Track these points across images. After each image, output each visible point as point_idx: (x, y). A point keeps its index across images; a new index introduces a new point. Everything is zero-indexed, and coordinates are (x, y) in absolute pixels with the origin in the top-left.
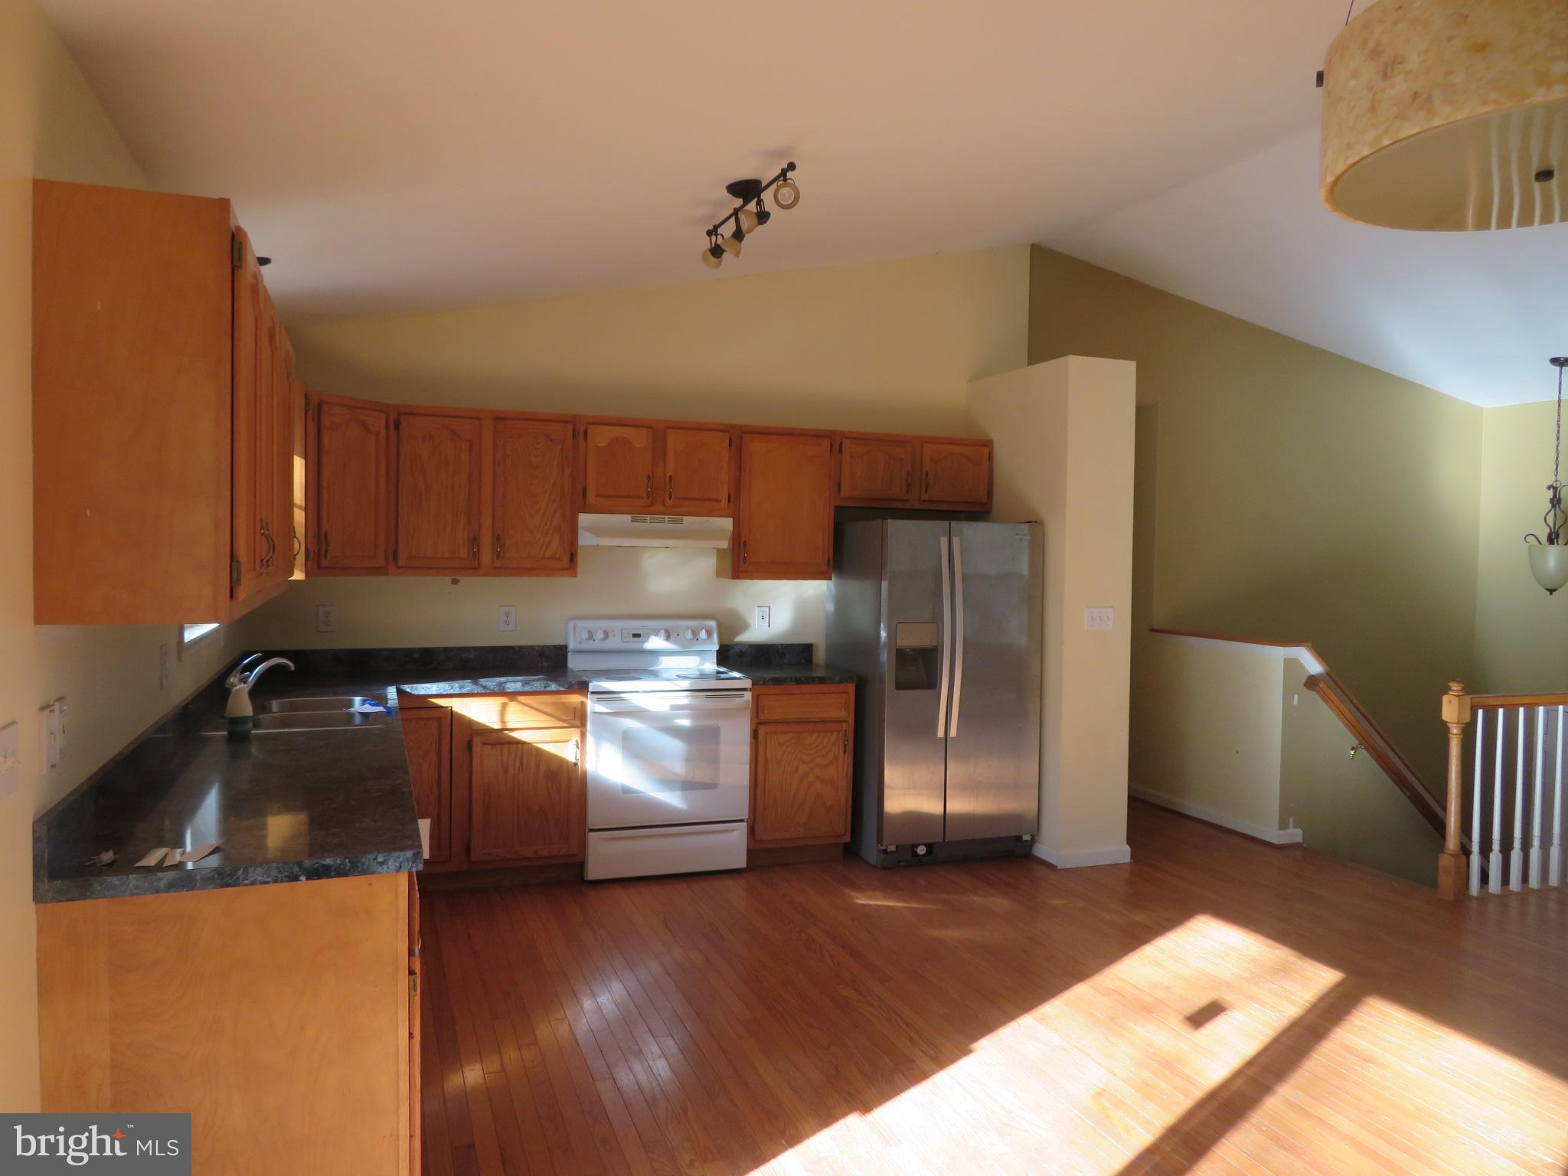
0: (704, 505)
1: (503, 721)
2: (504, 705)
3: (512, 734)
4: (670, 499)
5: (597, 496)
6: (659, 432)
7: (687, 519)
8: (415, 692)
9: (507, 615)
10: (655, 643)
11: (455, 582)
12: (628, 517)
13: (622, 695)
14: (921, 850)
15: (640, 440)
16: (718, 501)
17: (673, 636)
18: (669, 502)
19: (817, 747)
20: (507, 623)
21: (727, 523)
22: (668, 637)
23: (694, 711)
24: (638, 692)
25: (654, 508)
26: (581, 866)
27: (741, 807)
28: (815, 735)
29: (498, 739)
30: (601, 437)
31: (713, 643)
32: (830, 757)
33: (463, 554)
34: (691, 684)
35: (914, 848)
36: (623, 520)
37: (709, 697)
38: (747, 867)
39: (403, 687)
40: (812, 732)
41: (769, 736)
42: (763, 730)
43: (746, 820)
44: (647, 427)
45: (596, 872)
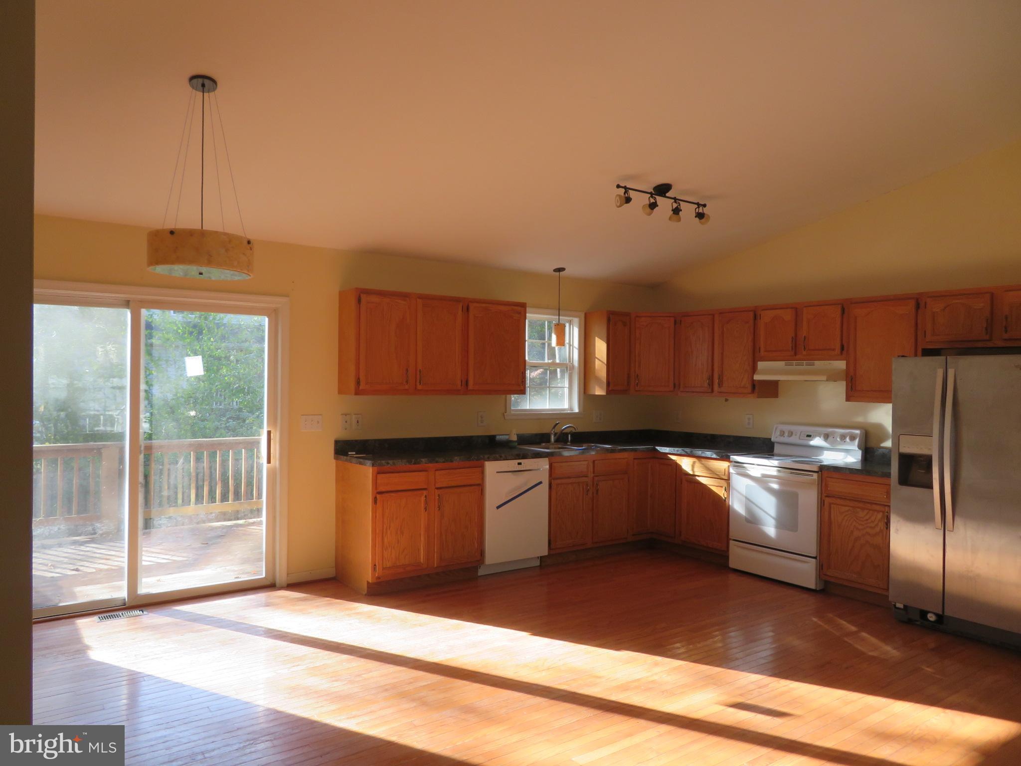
0: (825, 353)
1: (693, 470)
2: (694, 463)
3: (697, 478)
4: (805, 350)
5: (766, 351)
6: (797, 310)
7: (816, 362)
8: (661, 451)
9: (749, 419)
10: (817, 441)
11: (726, 400)
12: (783, 363)
13: (745, 465)
14: (932, 617)
15: (788, 316)
16: (834, 350)
17: (830, 438)
18: (804, 353)
19: (867, 520)
20: (749, 423)
21: (841, 365)
22: (826, 437)
24: (753, 464)
25: (797, 357)
26: (727, 557)
27: (812, 548)
28: (866, 511)
29: (691, 480)
30: (766, 316)
31: (854, 445)
32: (878, 529)
33: (706, 385)
34: (779, 463)
35: (923, 614)
36: (780, 364)
37: (791, 473)
38: (818, 589)
39: (658, 448)
40: (863, 509)
41: (832, 506)
42: (827, 500)
43: (815, 558)
44: (792, 308)
45: (733, 564)
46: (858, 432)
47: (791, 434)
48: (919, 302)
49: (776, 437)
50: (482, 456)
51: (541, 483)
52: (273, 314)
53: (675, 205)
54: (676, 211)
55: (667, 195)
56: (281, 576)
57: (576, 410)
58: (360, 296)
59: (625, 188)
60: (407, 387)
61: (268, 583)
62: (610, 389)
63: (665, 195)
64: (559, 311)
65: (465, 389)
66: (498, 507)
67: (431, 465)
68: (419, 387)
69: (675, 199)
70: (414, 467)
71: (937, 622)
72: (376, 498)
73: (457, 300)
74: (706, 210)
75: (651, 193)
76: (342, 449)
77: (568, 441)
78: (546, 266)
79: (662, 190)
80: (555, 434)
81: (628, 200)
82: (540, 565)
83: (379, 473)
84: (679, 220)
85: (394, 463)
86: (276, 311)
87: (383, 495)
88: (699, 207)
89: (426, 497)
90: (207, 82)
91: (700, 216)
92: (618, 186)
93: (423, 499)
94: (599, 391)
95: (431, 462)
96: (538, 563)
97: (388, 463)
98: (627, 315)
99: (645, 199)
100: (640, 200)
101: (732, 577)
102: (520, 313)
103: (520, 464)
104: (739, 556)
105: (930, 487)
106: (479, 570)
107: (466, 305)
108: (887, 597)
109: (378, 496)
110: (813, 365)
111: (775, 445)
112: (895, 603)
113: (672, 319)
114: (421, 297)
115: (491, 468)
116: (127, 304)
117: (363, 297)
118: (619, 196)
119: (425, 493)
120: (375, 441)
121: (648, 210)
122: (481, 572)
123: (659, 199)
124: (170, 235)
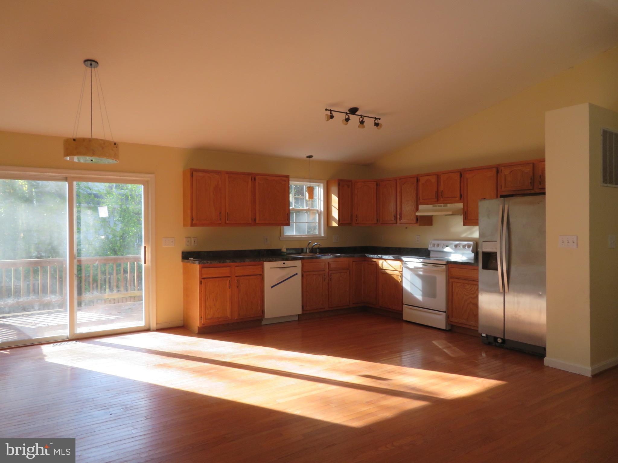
0: (452, 199)
1: (385, 267)
2: (384, 262)
3: (386, 271)
4: (442, 198)
5: (423, 199)
6: (438, 176)
7: (449, 205)
9: (418, 238)
10: (448, 249)
12: (432, 206)
14: (499, 341)
15: (433, 179)
16: (457, 197)
17: (458, 247)
18: (442, 199)
19: (470, 290)
20: (418, 241)
21: (460, 205)
22: (456, 246)
23: (424, 270)
24: (414, 262)
25: (439, 202)
26: (402, 315)
27: (443, 307)
29: (384, 272)
30: (423, 180)
31: (470, 250)
32: (476, 295)
33: (393, 219)
35: (496, 339)
36: (430, 206)
37: (433, 266)
38: (447, 329)
39: (366, 255)
40: (468, 284)
41: (453, 283)
42: (451, 280)
43: (445, 312)
44: (435, 175)
45: (405, 318)
46: (471, 243)
47: (438, 245)
48: (498, 169)
49: (431, 248)
50: (262, 259)
51: (297, 274)
52: (146, 184)
53: (361, 119)
54: (362, 122)
55: (356, 114)
56: (153, 325)
57: (323, 235)
58: (192, 172)
59: (331, 111)
60: (220, 222)
61: (146, 328)
62: (340, 223)
63: (355, 113)
64: (310, 180)
65: (254, 223)
66: (272, 287)
67: (232, 264)
68: (227, 222)
69: (361, 116)
70: (222, 264)
71: (502, 343)
72: (201, 281)
73: (249, 174)
74: (380, 122)
75: (346, 113)
76: (186, 256)
77: (317, 252)
78: (303, 154)
79: (353, 111)
80: (309, 249)
81: (332, 117)
82: (299, 320)
83: (202, 268)
84: (364, 127)
85: (211, 263)
86: (147, 182)
87: (205, 280)
88: (376, 120)
89: (230, 281)
90: (93, 63)
91: (377, 125)
92: (326, 110)
93: (228, 282)
94: (335, 224)
95: (232, 262)
96: (297, 318)
97: (208, 263)
98: (350, 181)
99: (343, 116)
100: (339, 117)
101: (405, 325)
102: (285, 181)
103: (284, 263)
104: (408, 314)
105: (497, 269)
106: (262, 321)
107: (254, 177)
108: (478, 331)
109: (202, 280)
110: (446, 206)
111: (431, 252)
112: (482, 334)
113: (375, 183)
114: (228, 173)
115: (268, 266)
116: (66, 179)
117: (194, 173)
118: (327, 115)
119: (229, 279)
120: (205, 252)
121: (345, 122)
122: (264, 323)
123: (351, 116)
124: (73, 141)
